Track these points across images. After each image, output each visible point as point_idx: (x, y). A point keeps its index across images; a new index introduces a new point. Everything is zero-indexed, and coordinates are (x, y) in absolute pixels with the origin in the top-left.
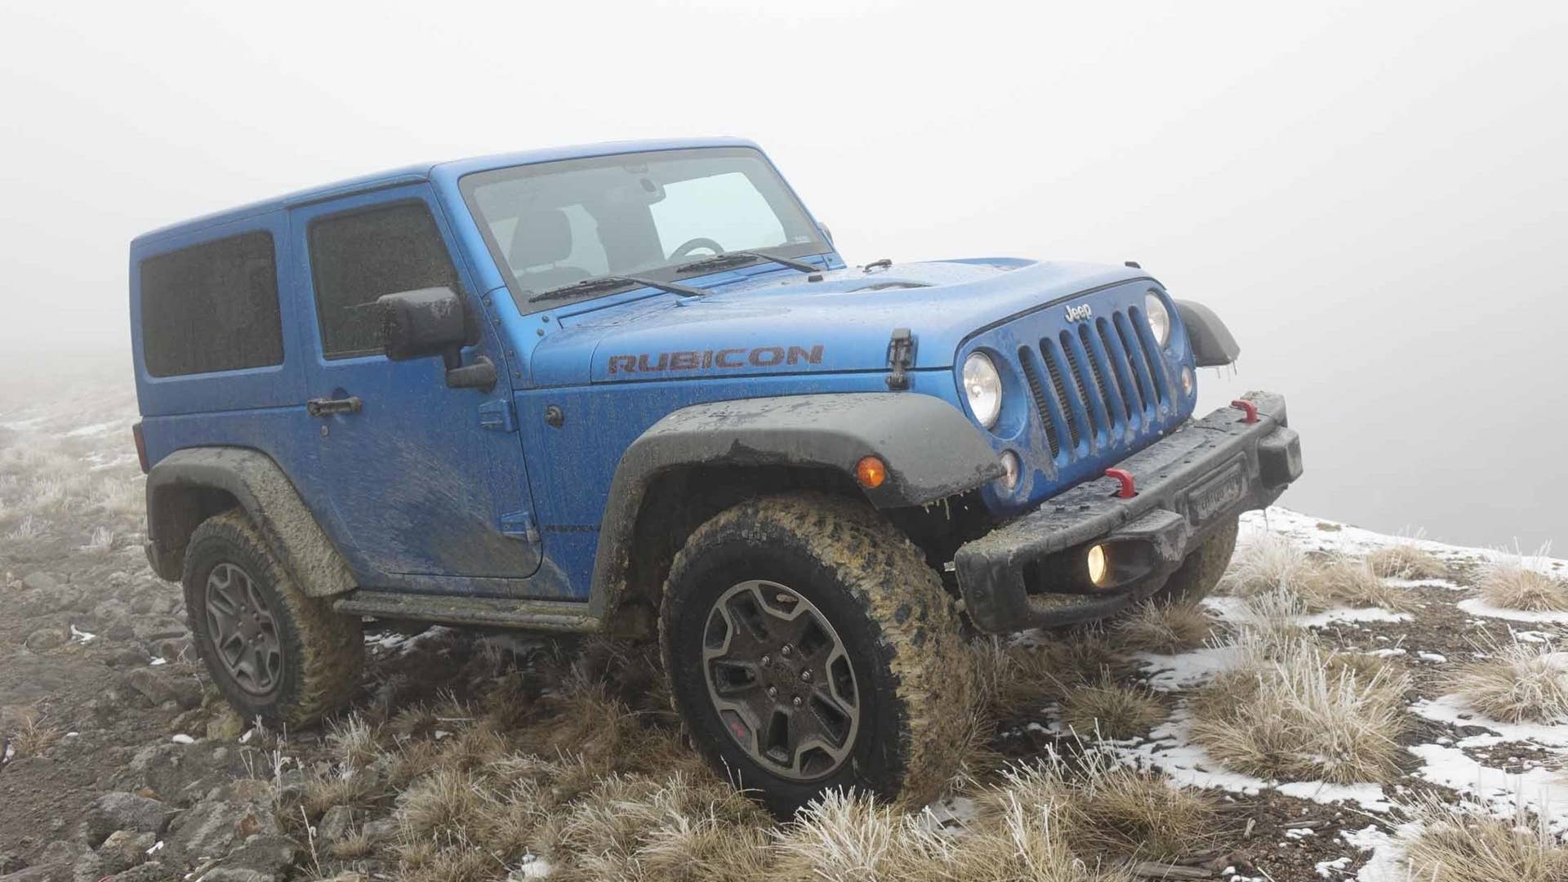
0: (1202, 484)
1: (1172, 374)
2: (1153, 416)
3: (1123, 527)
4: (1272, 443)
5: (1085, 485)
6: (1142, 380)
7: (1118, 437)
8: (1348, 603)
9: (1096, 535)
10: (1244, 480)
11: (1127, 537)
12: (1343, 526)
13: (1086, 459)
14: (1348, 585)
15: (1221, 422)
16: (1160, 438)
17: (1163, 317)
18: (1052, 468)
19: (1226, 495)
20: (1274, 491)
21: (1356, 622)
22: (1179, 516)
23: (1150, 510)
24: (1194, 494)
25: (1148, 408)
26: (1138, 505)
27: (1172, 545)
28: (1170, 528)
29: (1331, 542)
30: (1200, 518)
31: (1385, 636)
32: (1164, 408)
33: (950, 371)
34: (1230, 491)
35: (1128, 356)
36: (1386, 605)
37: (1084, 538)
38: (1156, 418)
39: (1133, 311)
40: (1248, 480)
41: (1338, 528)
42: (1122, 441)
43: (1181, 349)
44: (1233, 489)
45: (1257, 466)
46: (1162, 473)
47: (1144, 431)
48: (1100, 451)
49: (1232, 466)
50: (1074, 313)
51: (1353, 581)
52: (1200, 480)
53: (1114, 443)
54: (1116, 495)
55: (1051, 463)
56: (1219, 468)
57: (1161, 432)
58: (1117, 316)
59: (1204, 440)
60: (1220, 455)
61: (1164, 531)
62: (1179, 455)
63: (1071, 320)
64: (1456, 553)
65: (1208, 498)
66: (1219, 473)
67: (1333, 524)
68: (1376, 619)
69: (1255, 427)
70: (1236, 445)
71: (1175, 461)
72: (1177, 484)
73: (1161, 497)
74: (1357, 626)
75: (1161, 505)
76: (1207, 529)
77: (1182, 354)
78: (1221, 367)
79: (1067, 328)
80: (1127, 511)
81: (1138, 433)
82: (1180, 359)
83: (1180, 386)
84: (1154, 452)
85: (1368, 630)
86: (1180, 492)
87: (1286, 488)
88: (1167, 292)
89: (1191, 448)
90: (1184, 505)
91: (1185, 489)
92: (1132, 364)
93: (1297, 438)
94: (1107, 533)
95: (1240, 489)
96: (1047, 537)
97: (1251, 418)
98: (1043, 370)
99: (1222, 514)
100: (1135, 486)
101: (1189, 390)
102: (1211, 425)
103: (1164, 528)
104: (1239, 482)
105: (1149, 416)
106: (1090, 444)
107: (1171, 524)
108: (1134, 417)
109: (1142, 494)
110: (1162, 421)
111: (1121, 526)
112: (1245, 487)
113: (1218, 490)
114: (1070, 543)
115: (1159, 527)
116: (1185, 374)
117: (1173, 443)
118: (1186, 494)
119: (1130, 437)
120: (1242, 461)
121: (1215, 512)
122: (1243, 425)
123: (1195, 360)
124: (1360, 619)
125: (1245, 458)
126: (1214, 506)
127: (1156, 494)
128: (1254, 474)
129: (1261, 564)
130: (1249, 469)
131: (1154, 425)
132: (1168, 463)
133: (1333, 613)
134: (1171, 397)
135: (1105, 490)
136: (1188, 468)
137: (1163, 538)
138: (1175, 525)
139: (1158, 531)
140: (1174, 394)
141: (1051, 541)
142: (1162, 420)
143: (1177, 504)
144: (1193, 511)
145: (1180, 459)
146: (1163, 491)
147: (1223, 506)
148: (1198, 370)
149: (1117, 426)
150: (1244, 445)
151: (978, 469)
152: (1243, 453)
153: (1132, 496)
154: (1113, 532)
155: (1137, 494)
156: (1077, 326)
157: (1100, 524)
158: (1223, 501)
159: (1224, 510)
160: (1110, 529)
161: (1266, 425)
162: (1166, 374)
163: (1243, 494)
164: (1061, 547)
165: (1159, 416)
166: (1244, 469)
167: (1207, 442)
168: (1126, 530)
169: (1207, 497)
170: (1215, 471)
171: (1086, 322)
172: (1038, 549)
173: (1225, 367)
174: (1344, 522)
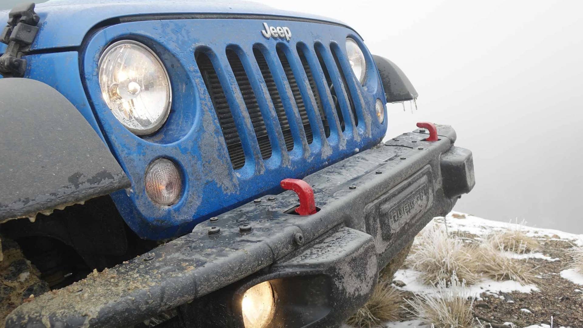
0: (394, 195)
1: (367, 103)
2: (350, 135)
3: (294, 256)
4: (450, 158)
5: (263, 199)
6: (341, 105)
7: (316, 151)
8: (493, 277)
9: (250, 272)
10: (430, 191)
11: (298, 271)
12: (466, 215)
13: (276, 170)
14: (491, 264)
15: (407, 141)
16: (354, 153)
17: (361, 58)
18: (231, 180)
19: (416, 206)
20: (452, 200)
21: (501, 293)
22: (369, 236)
23: (335, 229)
24: (386, 207)
25: (346, 128)
26: (315, 225)
27: (359, 276)
28: (354, 255)
29: (463, 226)
30: (392, 232)
31: (528, 308)
32: (361, 130)
33: (76, 53)
34: (419, 202)
35: (329, 85)
36: (518, 278)
37: (231, 279)
38: (353, 137)
39: (334, 47)
40: (433, 190)
41: (463, 217)
42: (319, 154)
43: (375, 86)
44: (422, 200)
45: (440, 179)
46: (351, 186)
47: (341, 148)
48: (294, 163)
49: (420, 178)
50: (271, 30)
51: (494, 261)
52: (391, 192)
53: (310, 156)
54: (293, 213)
55: (230, 175)
56: (410, 180)
57: (357, 150)
58: (318, 47)
59: (394, 155)
60: (410, 167)
61: (348, 259)
62: (371, 167)
63: (268, 35)
64: (536, 232)
65: (400, 210)
66: (410, 184)
67: (461, 214)
68: (514, 290)
69: (436, 145)
70: (424, 158)
71: (367, 173)
72: (367, 197)
73: (348, 212)
74: (502, 297)
75: (348, 222)
76: (399, 242)
77: (376, 90)
78: (405, 102)
79: (262, 41)
80: (300, 234)
81: (335, 149)
82: (375, 92)
83: (374, 113)
84: (348, 164)
85: (512, 301)
86: (371, 205)
87: (460, 197)
88: (364, 42)
89: (382, 161)
90: (375, 221)
91: (376, 202)
92: (333, 92)
93: (471, 155)
94: (270, 266)
95: (428, 200)
96: (163, 284)
97: (433, 137)
98: (227, 76)
99: (413, 225)
100: (317, 200)
101: (381, 119)
102: (399, 143)
103: (347, 255)
104: (426, 193)
105: (347, 135)
106: (282, 156)
107: (357, 249)
108: (333, 135)
109: (324, 211)
110: (359, 141)
111: (293, 255)
112: (431, 197)
113: (409, 201)
114: (204, 290)
115: (342, 255)
116: (378, 106)
117: (367, 157)
118: (378, 207)
119: (327, 152)
120: (428, 173)
121: (406, 223)
122: (427, 143)
123: (386, 97)
124: (504, 290)
125: (431, 170)
126: (405, 218)
127: (341, 209)
128: (438, 185)
129: (431, 248)
130: (434, 181)
131: (351, 143)
132: (359, 175)
133: (483, 285)
134: (366, 121)
135: (283, 205)
136: (377, 179)
137: (346, 268)
138: (362, 250)
139: (339, 261)
140: (369, 119)
141: (168, 292)
142: (358, 139)
143: (367, 218)
144: (384, 225)
145: (371, 171)
146: (351, 205)
147: (413, 218)
148: (388, 105)
149: (315, 141)
150: (430, 159)
151: (74, 179)
152: (429, 166)
153: (311, 213)
154: (279, 263)
155: (318, 210)
156: (275, 43)
157: (258, 256)
158: (413, 212)
159: (413, 222)
160: (275, 262)
161: (444, 144)
162: (362, 101)
163: (430, 204)
164: (189, 298)
165: (355, 136)
166: (430, 181)
167: (396, 156)
168: (297, 260)
169: (398, 209)
170: (405, 182)
171: (285, 42)
172: (144, 307)
173: (409, 101)
174: (466, 213)
